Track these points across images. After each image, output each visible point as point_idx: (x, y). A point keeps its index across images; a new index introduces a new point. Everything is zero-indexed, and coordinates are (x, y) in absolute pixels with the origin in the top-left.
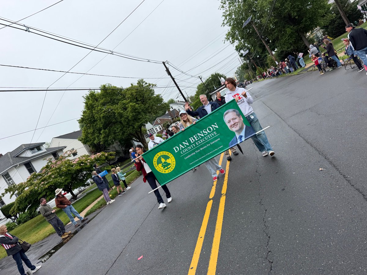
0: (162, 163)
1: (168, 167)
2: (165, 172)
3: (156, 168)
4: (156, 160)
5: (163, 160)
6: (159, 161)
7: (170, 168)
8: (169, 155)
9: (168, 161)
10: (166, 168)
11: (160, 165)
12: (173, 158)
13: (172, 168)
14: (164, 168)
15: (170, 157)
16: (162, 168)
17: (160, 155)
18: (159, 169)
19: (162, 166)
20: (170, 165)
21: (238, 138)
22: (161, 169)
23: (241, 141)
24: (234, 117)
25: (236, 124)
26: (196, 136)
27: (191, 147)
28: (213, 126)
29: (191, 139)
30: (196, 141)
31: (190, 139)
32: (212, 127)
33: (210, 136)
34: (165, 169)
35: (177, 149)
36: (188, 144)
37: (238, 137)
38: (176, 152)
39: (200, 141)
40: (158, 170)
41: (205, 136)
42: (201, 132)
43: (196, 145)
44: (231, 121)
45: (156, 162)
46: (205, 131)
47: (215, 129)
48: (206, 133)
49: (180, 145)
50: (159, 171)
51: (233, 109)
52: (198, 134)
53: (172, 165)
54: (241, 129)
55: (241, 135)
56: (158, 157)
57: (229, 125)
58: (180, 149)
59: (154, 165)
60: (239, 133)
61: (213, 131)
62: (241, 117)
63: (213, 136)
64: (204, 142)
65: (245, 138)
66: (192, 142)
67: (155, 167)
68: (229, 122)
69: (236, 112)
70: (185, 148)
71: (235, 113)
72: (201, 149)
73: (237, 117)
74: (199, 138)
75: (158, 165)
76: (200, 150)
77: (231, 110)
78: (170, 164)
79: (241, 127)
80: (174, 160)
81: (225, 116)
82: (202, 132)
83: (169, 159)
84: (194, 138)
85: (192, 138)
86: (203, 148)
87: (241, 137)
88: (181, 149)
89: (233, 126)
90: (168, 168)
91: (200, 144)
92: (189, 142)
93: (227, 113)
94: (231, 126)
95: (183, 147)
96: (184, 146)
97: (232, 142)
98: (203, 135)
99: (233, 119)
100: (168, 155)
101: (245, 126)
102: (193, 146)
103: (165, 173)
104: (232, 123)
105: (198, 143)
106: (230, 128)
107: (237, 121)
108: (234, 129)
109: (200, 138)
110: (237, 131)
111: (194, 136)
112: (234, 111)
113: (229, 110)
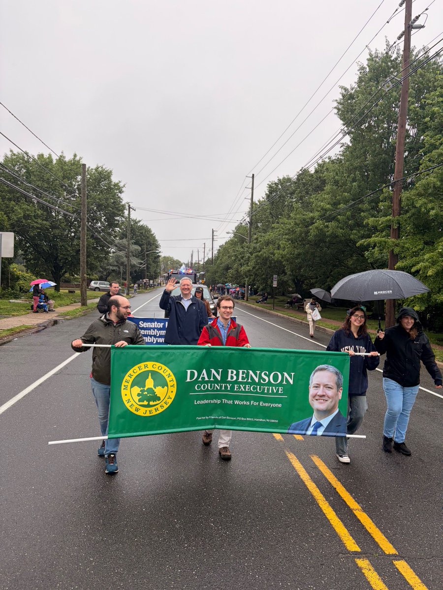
0: (144, 386)
1: (152, 403)
2: (137, 410)
3: (123, 392)
4: (135, 375)
5: (150, 383)
6: (139, 381)
7: (153, 408)
8: (168, 379)
9: (159, 391)
10: (146, 403)
11: (137, 390)
12: (175, 390)
13: (156, 410)
14: (140, 401)
15: (170, 384)
16: (137, 399)
17: (150, 368)
18: (129, 397)
19: (139, 395)
20: (158, 402)
21: (312, 423)
22: (131, 400)
23: (314, 433)
24: (331, 384)
25: (326, 398)
26: (243, 373)
27: (221, 387)
28: (286, 374)
29: (232, 372)
30: (236, 382)
31: (230, 371)
32: (283, 375)
33: (268, 389)
34: (141, 403)
35: (192, 374)
36: (219, 378)
37: (314, 421)
38: (188, 380)
39: (245, 388)
40: (125, 399)
41: (259, 384)
42: (258, 372)
43: (232, 388)
44: (322, 387)
45: (133, 377)
46: (265, 374)
47: (284, 383)
48: (264, 380)
49: (204, 371)
50: (126, 403)
51: (337, 370)
52: (251, 372)
53: (163, 403)
54: (327, 412)
55: (322, 422)
56: (144, 370)
57: (312, 391)
58: (198, 377)
59: (124, 383)
60: (321, 418)
61: (281, 384)
62: (341, 391)
63: (273, 393)
64: (251, 392)
65: (324, 431)
66: (229, 379)
67: (123, 387)
68: (317, 386)
69: (339, 378)
70: (207, 382)
71: (336, 378)
72: (237, 402)
73: (335, 387)
74: (248, 379)
75: (132, 386)
76: (233, 402)
77: (331, 368)
78: (159, 399)
79: (329, 408)
80: (173, 396)
81: (317, 371)
82: (260, 374)
83: (163, 387)
84: (237, 375)
85: (235, 372)
86: (241, 403)
87: (319, 425)
88: (200, 379)
89: (317, 398)
90: (148, 406)
91: (242, 392)
92: (225, 375)
93: (322, 369)
94: (314, 397)
95: (207, 379)
96: (209, 377)
97: (298, 425)
98: (257, 380)
99: (326, 386)
100: (166, 377)
101: (336, 412)
102: (226, 387)
103: (136, 413)
104: (320, 392)
105: (240, 387)
106: (310, 398)
107: (330, 393)
108: (316, 405)
109: (250, 381)
110: (318, 410)
111: (241, 371)
112: (337, 374)
113: (330, 366)
